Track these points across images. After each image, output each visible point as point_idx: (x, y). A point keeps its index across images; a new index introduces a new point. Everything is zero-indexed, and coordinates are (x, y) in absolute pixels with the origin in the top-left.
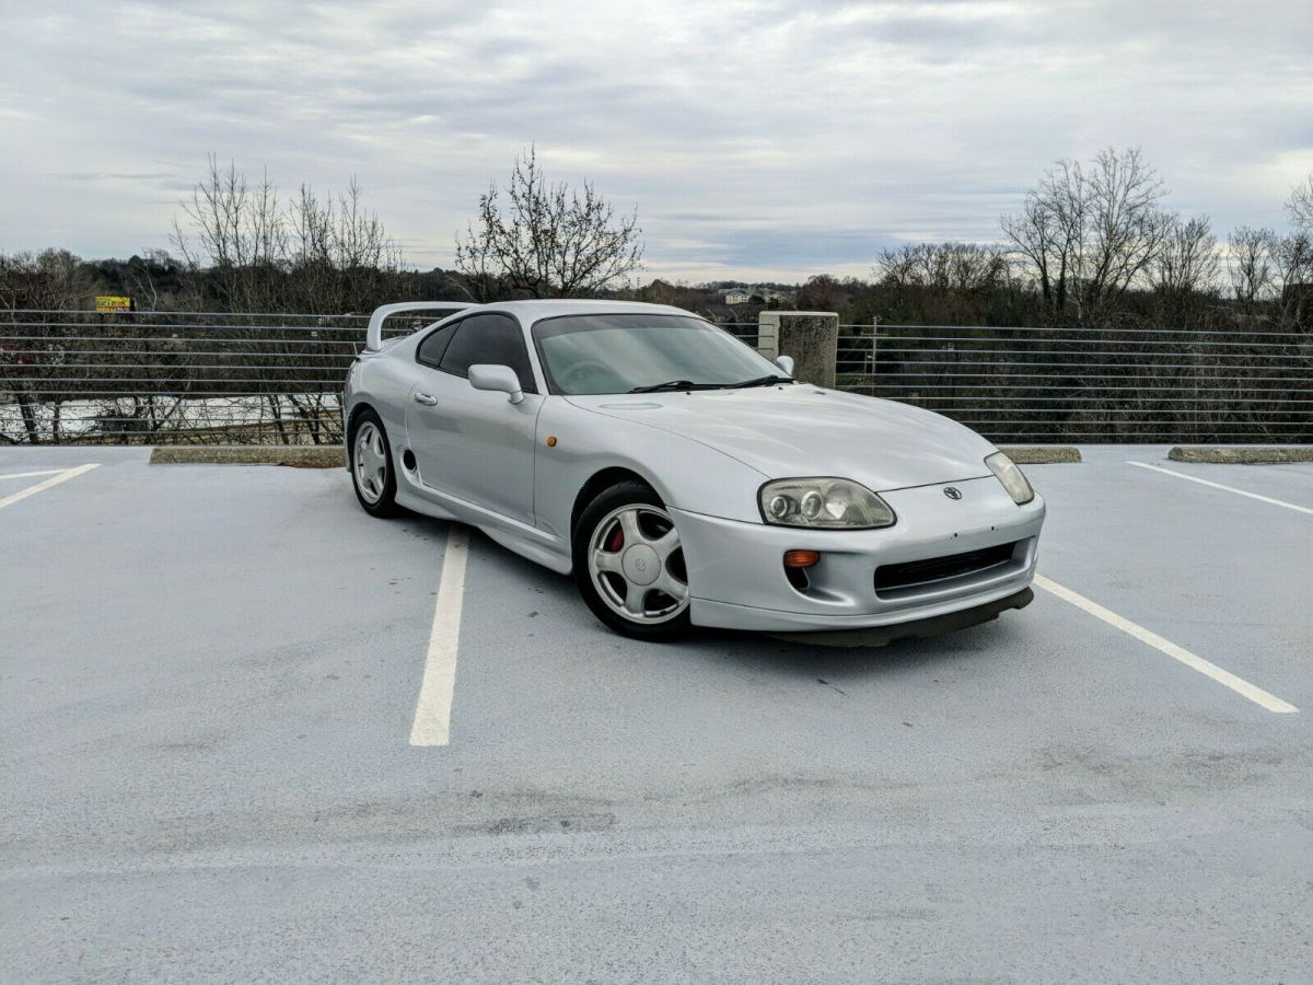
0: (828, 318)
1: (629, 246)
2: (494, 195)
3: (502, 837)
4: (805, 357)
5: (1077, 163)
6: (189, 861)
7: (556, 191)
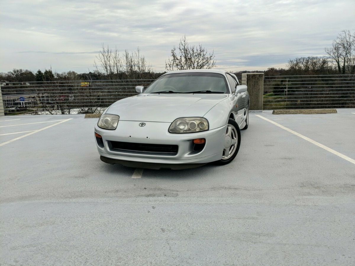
0: (261, 74)
1: (212, 61)
2: (175, 49)
3: (149, 198)
4: (254, 86)
5: (349, 31)
6: (74, 200)
7: (192, 47)
